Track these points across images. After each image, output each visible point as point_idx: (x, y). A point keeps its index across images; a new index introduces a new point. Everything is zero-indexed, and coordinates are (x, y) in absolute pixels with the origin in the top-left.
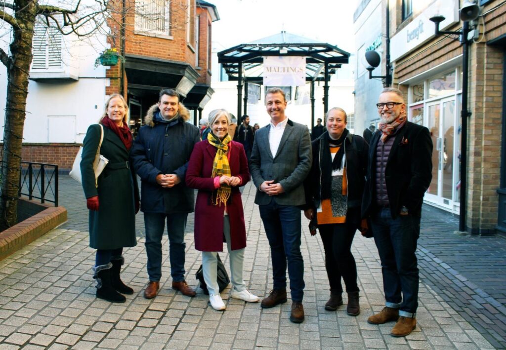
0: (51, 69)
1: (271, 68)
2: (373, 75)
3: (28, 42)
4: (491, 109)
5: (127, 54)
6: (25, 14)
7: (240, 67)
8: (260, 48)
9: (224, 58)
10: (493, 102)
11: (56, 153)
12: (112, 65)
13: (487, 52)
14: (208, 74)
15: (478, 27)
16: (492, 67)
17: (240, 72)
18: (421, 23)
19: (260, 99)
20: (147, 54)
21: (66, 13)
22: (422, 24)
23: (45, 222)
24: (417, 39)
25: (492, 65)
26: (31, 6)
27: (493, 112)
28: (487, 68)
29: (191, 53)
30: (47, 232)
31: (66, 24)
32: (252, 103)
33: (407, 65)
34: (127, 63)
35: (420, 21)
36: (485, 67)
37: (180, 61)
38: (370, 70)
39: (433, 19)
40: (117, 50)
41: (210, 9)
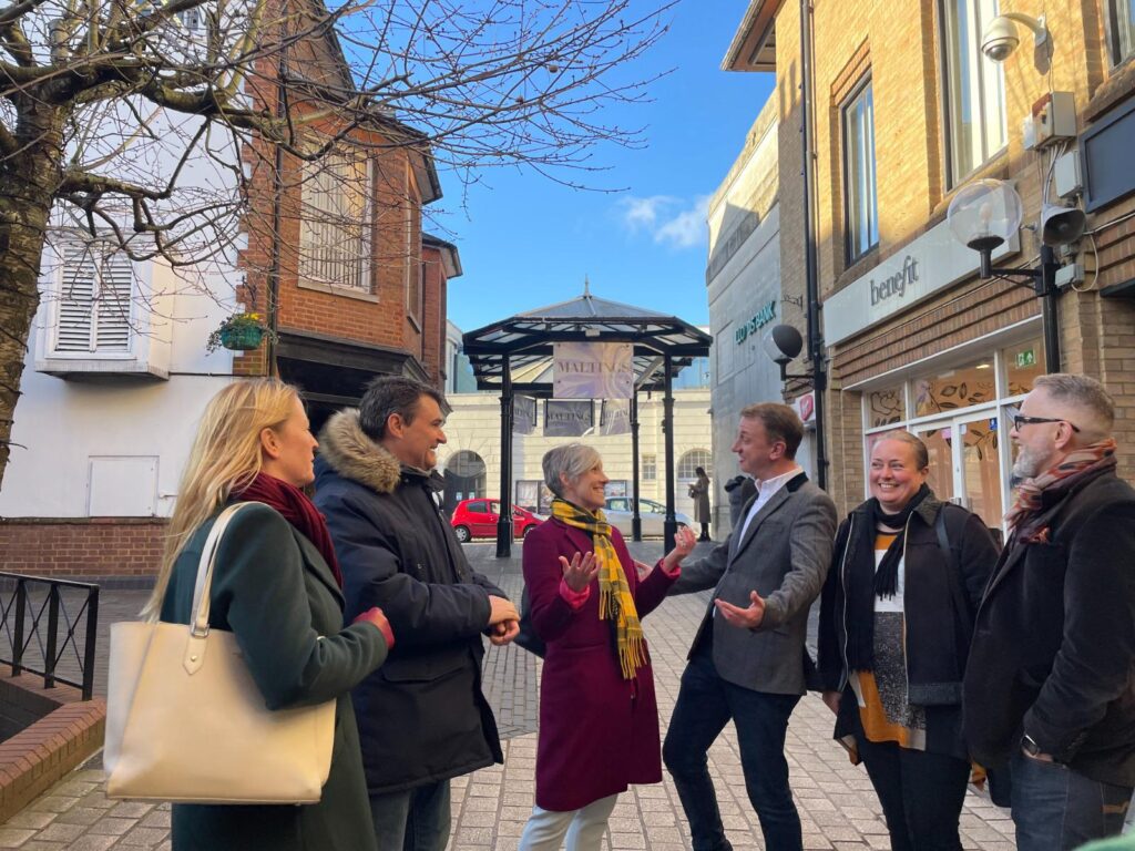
0: (103, 354)
1: (567, 364)
2: (788, 372)
3: (26, 259)
4: (1123, 434)
5: (281, 326)
6: (22, 187)
7: (505, 363)
8: (549, 326)
9: (474, 345)
10: (1125, 418)
11: (104, 540)
12: (247, 348)
13: (1103, 312)
14: (439, 376)
15: (1080, 259)
16: (1116, 344)
17: (505, 374)
18: (910, 263)
19: (536, 425)
20: (323, 328)
21: (138, 195)
22: (914, 264)
23: (45, 756)
24: (901, 295)
25: (1116, 339)
26: (42, 167)
27: (1127, 442)
28: (1107, 346)
29: (413, 332)
30: (50, 786)
31: (139, 228)
32: (521, 432)
33: (867, 351)
34: (283, 346)
35: (909, 258)
36: (1102, 345)
37: (394, 347)
38: (783, 363)
39: (974, 245)
40: (260, 317)
41: (445, 252)
